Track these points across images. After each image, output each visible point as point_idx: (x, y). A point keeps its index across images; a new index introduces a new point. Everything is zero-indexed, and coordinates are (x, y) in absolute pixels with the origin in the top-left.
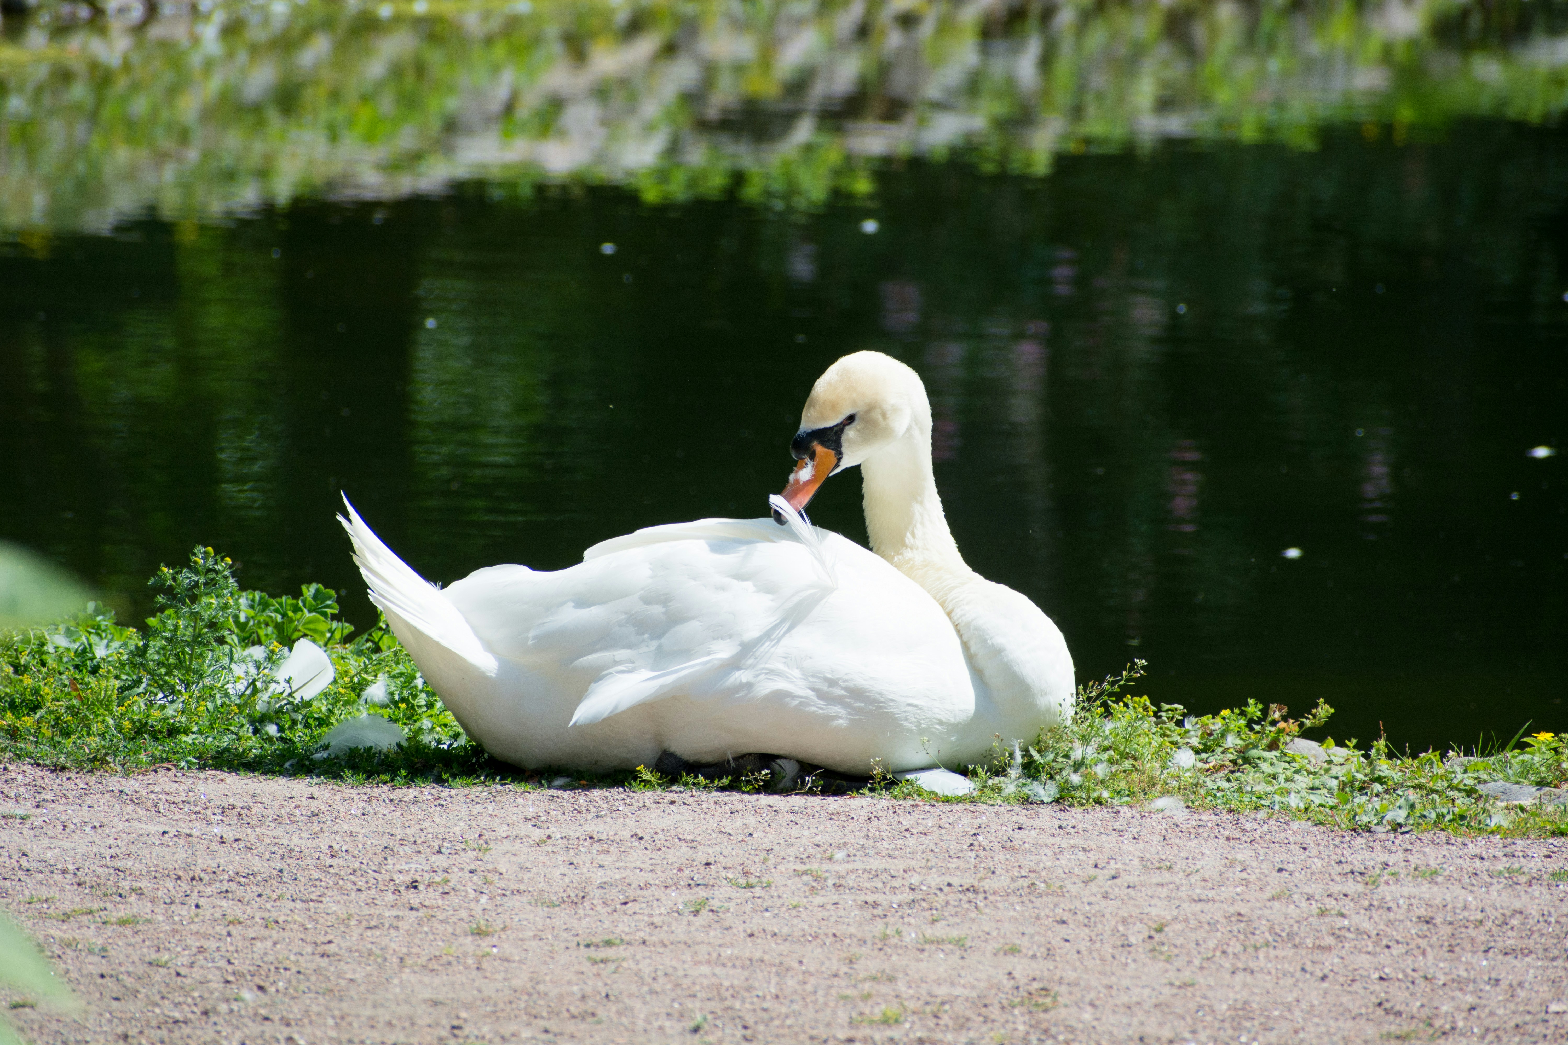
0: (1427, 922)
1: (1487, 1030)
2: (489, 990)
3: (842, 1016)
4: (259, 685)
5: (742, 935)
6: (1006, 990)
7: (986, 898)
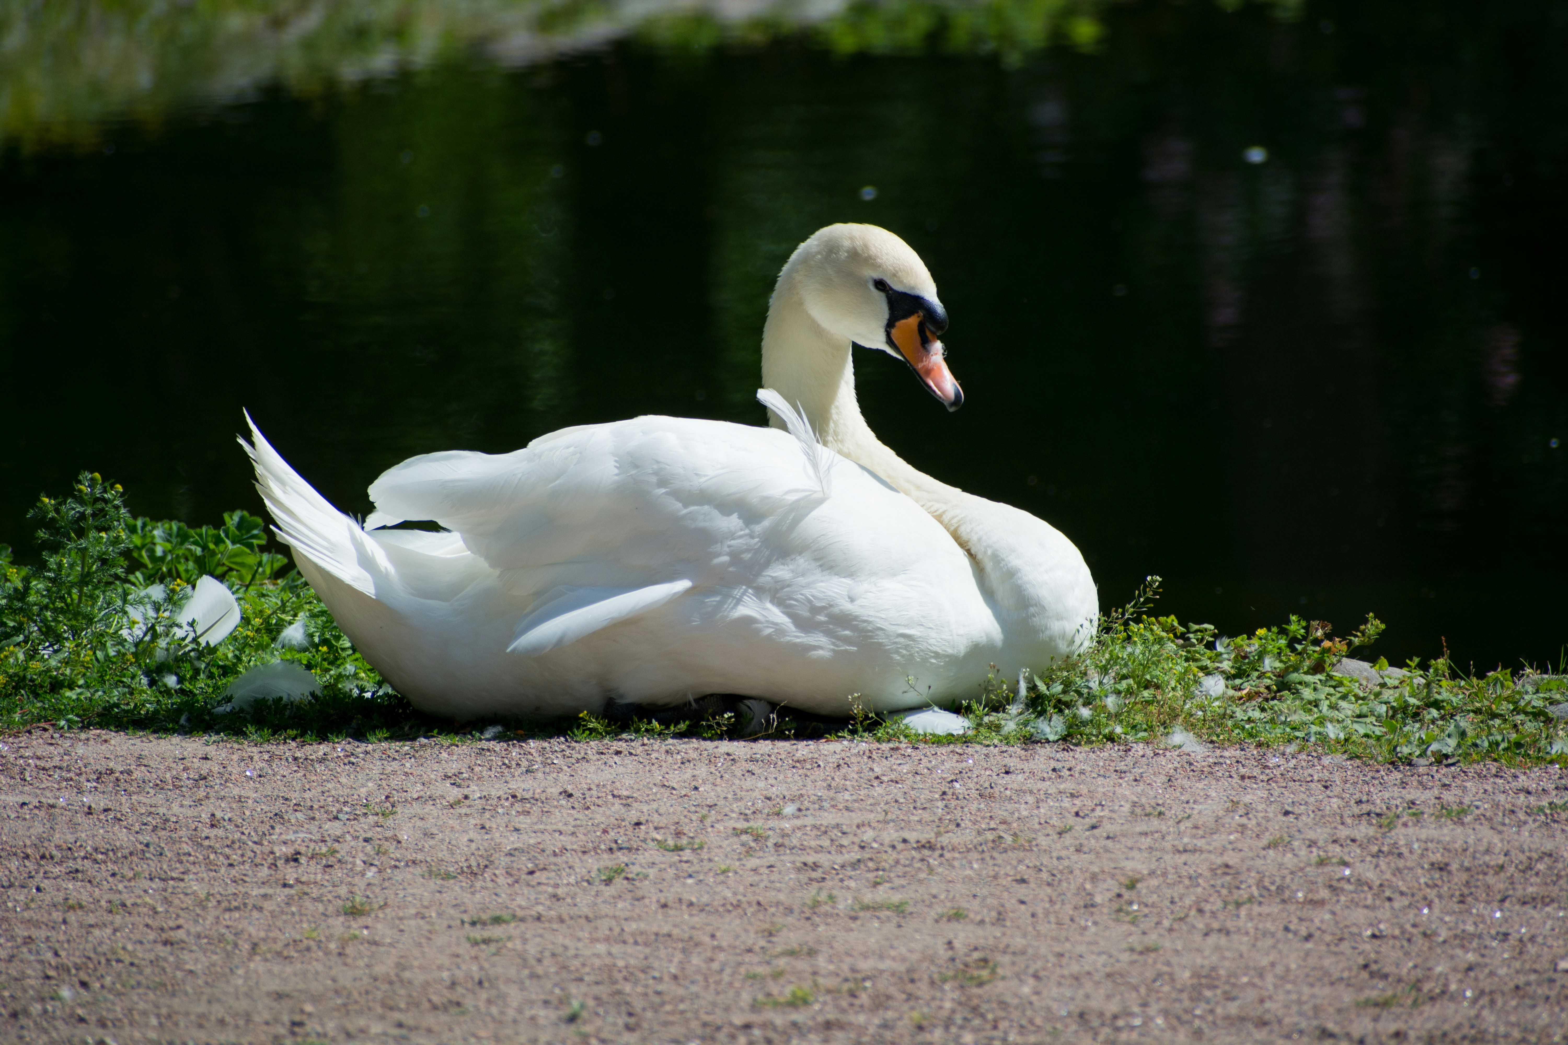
0: (1441, 869)
1: (1482, 993)
2: (345, 978)
3: (746, 998)
4: (159, 629)
5: (654, 907)
6: (941, 962)
7: (941, 856)
